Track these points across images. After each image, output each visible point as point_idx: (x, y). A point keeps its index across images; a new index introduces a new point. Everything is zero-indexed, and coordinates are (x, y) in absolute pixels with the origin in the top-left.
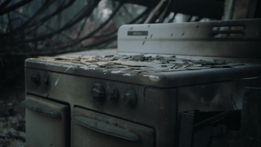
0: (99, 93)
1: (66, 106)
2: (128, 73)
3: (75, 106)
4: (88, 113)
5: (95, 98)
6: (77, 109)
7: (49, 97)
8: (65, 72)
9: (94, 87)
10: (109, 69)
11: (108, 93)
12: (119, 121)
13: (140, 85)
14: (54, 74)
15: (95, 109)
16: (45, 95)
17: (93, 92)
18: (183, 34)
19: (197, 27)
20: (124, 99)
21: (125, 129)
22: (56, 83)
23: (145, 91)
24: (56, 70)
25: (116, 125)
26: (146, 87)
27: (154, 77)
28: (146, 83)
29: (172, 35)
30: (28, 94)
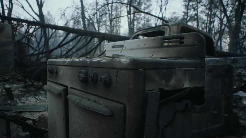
0: (84, 77)
1: (65, 88)
2: (104, 60)
3: (71, 88)
4: (78, 92)
5: (81, 81)
6: (72, 90)
7: (58, 82)
8: (65, 64)
9: (80, 73)
10: (91, 59)
11: (89, 76)
12: (97, 99)
13: (113, 68)
14: (60, 67)
15: (82, 90)
16: (56, 81)
17: (79, 76)
18: (145, 44)
19: (154, 40)
20: (101, 81)
21: (101, 105)
22: (61, 73)
23: (117, 73)
24: (61, 64)
25: (95, 102)
26: (118, 70)
27: (125, 60)
28: (118, 66)
29: (138, 46)
30: (49, 81)
